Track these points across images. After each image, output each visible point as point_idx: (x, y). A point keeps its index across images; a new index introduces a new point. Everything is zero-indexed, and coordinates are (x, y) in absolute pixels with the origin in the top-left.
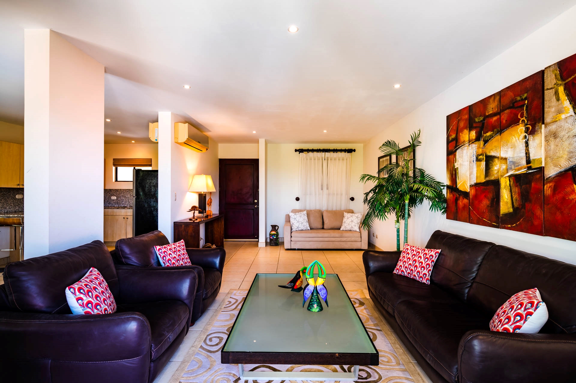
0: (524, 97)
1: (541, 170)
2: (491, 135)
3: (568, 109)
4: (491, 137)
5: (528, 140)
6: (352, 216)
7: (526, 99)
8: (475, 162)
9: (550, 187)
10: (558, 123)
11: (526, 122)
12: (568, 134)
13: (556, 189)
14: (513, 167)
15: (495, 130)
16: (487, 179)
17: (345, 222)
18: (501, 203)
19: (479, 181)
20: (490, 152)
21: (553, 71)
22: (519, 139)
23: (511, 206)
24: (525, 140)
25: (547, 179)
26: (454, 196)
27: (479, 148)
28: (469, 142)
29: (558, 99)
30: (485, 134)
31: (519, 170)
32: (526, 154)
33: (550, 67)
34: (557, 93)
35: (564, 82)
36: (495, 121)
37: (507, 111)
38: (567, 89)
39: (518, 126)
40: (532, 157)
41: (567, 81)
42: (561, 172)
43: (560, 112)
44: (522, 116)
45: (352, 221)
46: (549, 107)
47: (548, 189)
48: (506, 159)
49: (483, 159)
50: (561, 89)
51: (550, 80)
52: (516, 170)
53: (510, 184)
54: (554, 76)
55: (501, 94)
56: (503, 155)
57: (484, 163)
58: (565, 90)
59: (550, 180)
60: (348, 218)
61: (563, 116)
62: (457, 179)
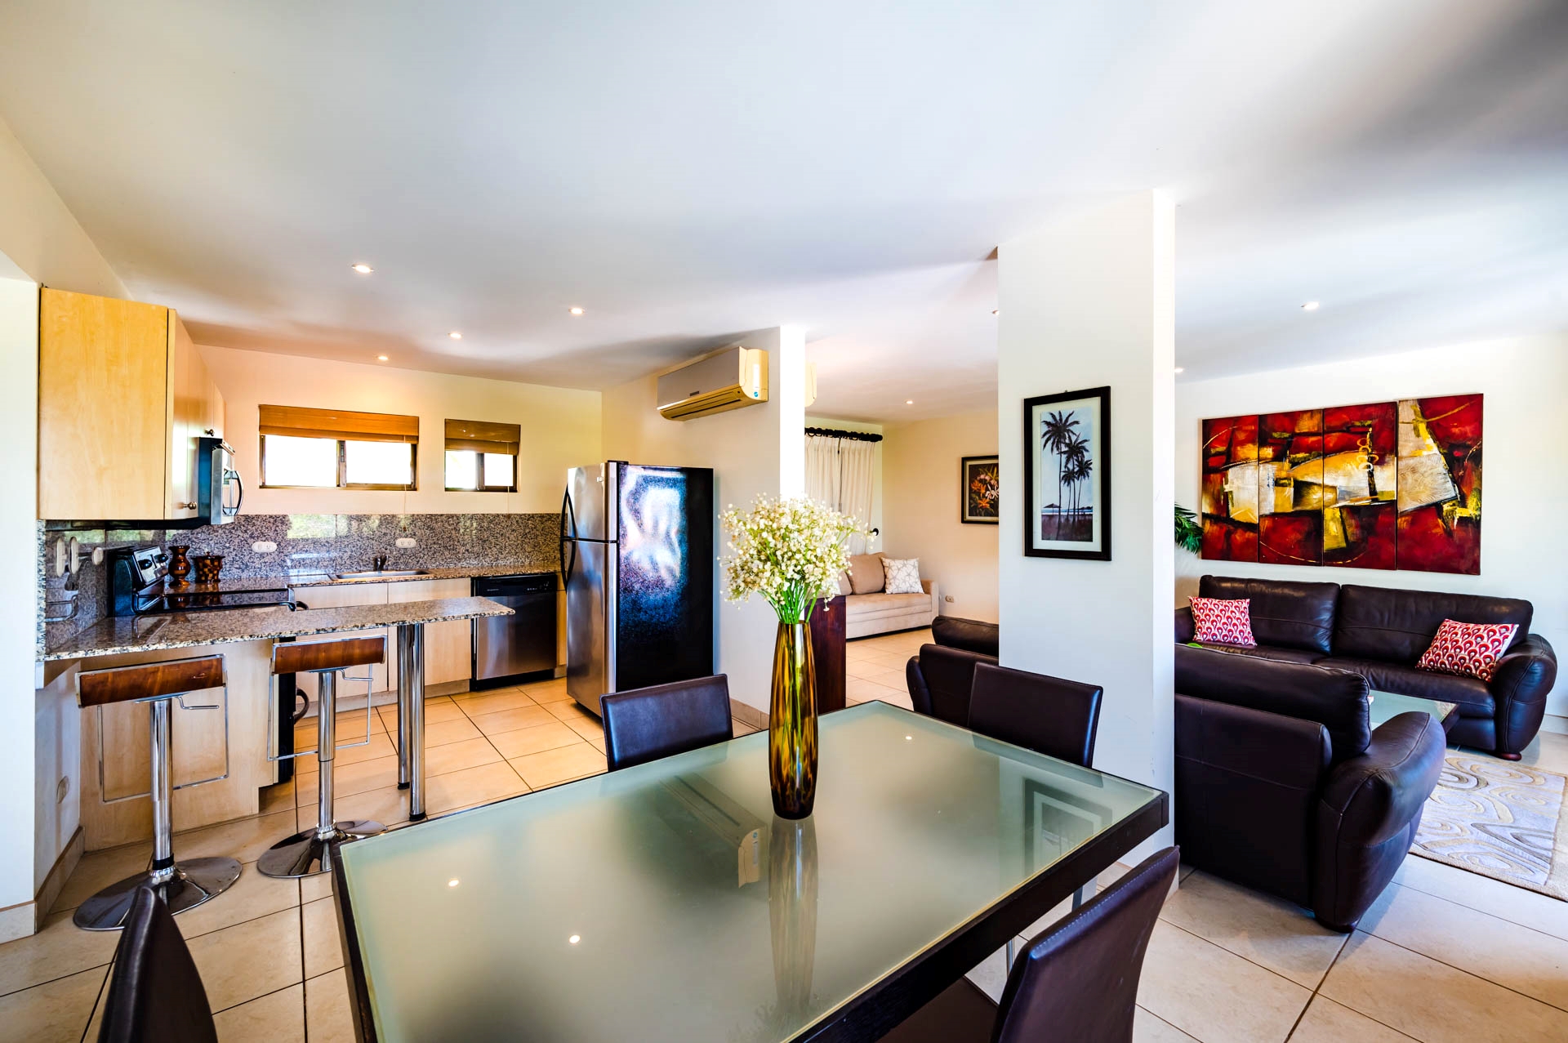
0: (1366, 424)
1: (1393, 504)
2: (1305, 458)
3: (1432, 447)
4: (1305, 460)
5: (1373, 470)
6: (904, 565)
7: (1370, 426)
8: (1271, 486)
9: (1405, 521)
10: (1417, 459)
11: (1370, 451)
12: (1431, 471)
13: (1412, 523)
14: (1347, 497)
15: (1313, 452)
16: (1298, 508)
17: (894, 578)
18: (1325, 538)
19: (1280, 510)
20: (1303, 477)
21: (1411, 406)
22: (1358, 468)
23: (1344, 540)
24: (1368, 470)
25: (1401, 513)
26: (1221, 528)
27: (1280, 470)
28: (1259, 461)
29: (1418, 435)
30: (1295, 454)
31: (1357, 501)
32: (1370, 484)
33: (1407, 401)
34: (1416, 429)
35: (1426, 421)
36: (1313, 442)
37: (1335, 435)
38: (1429, 426)
39: (1356, 454)
40: (1378, 488)
41: (1430, 420)
42: (1421, 507)
43: (1419, 448)
44: (1364, 443)
45: (909, 575)
46: (1406, 441)
47: (1402, 523)
48: (1334, 488)
49: (1290, 484)
50: (1422, 427)
51: (1406, 414)
52: (1352, 501)
53: (1341, 517)
54: (1413, 411)
55: (1327, 413)
56: (1328, 481)
57: (1292, 489)
58: (1427, 427)
59: (1404, 514)
60: (899, 569)
61: (1425, 453)
62: (1230, 506)
